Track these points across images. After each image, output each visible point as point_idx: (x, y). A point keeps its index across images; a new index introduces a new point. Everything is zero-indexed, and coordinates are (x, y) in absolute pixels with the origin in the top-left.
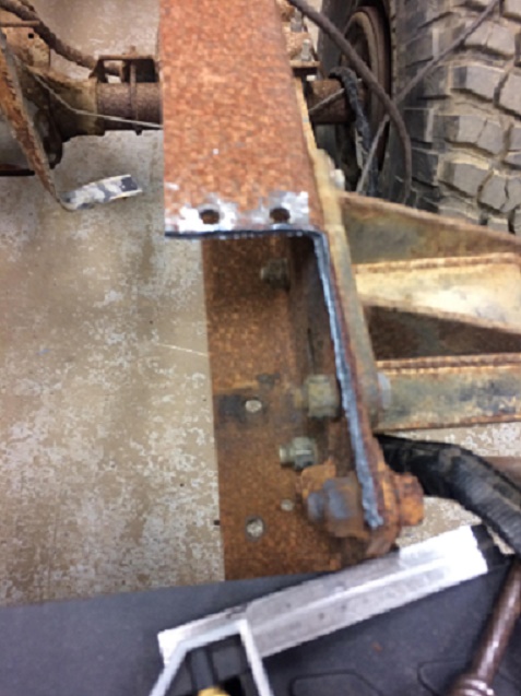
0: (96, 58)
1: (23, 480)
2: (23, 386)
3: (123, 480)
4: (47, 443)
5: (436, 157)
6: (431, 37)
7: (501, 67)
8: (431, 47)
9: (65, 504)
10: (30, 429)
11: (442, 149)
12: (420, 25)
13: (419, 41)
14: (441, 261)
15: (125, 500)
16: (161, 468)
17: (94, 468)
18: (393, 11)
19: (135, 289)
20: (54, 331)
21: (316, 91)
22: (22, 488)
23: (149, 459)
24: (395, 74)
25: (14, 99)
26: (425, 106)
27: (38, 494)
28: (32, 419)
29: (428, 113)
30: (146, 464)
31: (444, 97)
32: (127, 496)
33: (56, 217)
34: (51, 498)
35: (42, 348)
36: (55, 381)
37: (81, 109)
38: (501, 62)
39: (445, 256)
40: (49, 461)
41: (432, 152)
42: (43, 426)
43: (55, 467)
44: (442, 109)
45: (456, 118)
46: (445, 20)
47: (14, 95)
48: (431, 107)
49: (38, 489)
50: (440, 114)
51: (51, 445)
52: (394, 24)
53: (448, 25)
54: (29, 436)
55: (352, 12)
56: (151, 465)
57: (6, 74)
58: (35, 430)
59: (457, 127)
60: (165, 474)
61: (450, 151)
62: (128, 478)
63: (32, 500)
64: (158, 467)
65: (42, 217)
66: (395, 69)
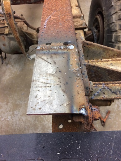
0: (37, 28)
1: (16, 124)
2: (18, 102)
3: (39, 125)
4: (22, 115)
5: (115, 45)
6: (113, 18)
8: (113, 20)
9: (25, 130)
10: (18, 112)
11: (117, 43)
12: (110, 15)
13: (110, 19)
14: (110, 59)
15: (40, 130)
16: (49, 123)
17: (33, 122)
18: (104, 13)
20: (26, 90)
21: (87, 33)
22: (16, 126)
23: (46, 121)
24: (105, 27)
25: (17, 34)
26: (112, 33)
27: (19, 128)
28: (19, 110)
29: (113, 35)
30: (45, 122)
31: (116, 31)
32: (40, 129)
33: (28, 64)
34: (22, 129)
35: (23, 93)
36: (25, 101)
37: (33, 38)
39: (111, 58)
40: (22, 120)
41: (114, 44)
42: (22, 111)
43: (23, 121)
44: (116, 34)
45: (120, 36)
46: (116, 14)
47: (17, 33)
48: (114, 33)
49: (19, 127)
50: (116, 35)
51: (23, 116)
52: (104, 16)
53: (117, 15)
54: (18, 114)
55: (95, 16)
56: (46, 122)
57: (15, 28)
58: (20, 112)
59: (120, 38)
60: (49, 124)
61: (118, 43)
62: (41, 125)
63: (18, 129)
64: (48, 122)
65: (25, 64)
66: (105, 26)
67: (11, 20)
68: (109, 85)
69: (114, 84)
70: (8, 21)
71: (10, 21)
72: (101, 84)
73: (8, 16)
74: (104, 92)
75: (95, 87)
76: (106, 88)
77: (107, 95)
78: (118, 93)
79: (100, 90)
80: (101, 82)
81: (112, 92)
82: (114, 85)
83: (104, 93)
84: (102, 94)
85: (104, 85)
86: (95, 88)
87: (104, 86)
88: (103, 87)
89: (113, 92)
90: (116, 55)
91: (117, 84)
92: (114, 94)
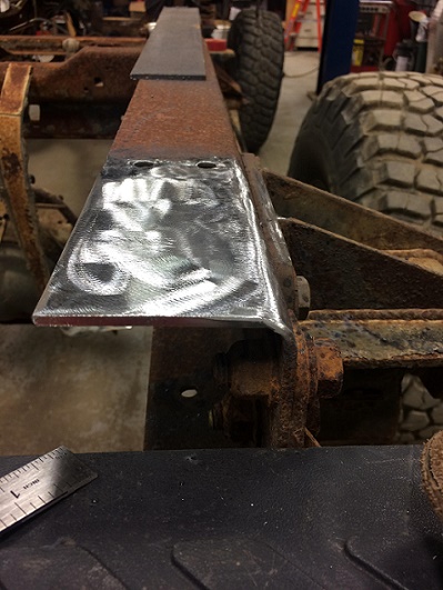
7: (421, 225)
19: (120, 421)
25: (31, 232)
38: (421, 222)
67: (15, 181)
68: (370, 321)
69: (388, 319)
70: (6, 182)
71: (10, 183)
72: (337, 317)
73: (9, 165)
74: (351, 340)
75: (316, 325)
76: (360, 329)
77: (363, 349)
78: (406, 344)
79: (337, 335)
80: (339, 312)
81: (382, 341)
82: (385, 321)
83: (353, 346)
84: (346, 347)
85: (351, 322)
86: (317, 329)
87: (349, 325)
88: (345, 328)
89: (384, 342)
90: (386, 237)
91: (397, 318)
92: (389, 347)
